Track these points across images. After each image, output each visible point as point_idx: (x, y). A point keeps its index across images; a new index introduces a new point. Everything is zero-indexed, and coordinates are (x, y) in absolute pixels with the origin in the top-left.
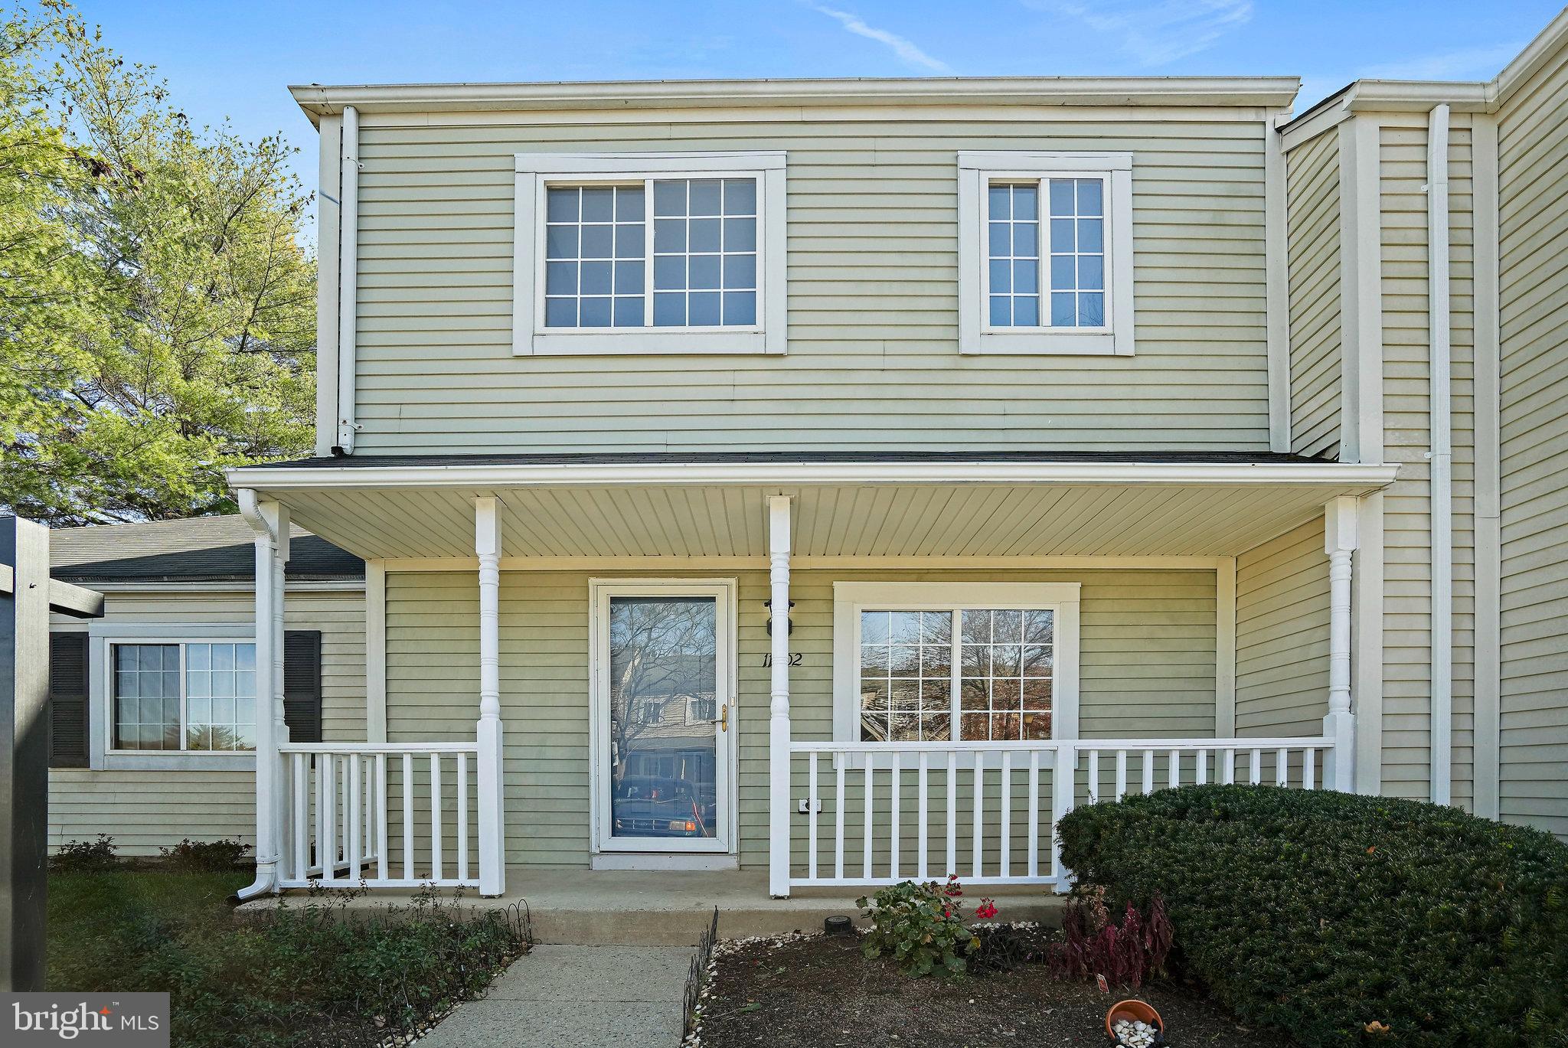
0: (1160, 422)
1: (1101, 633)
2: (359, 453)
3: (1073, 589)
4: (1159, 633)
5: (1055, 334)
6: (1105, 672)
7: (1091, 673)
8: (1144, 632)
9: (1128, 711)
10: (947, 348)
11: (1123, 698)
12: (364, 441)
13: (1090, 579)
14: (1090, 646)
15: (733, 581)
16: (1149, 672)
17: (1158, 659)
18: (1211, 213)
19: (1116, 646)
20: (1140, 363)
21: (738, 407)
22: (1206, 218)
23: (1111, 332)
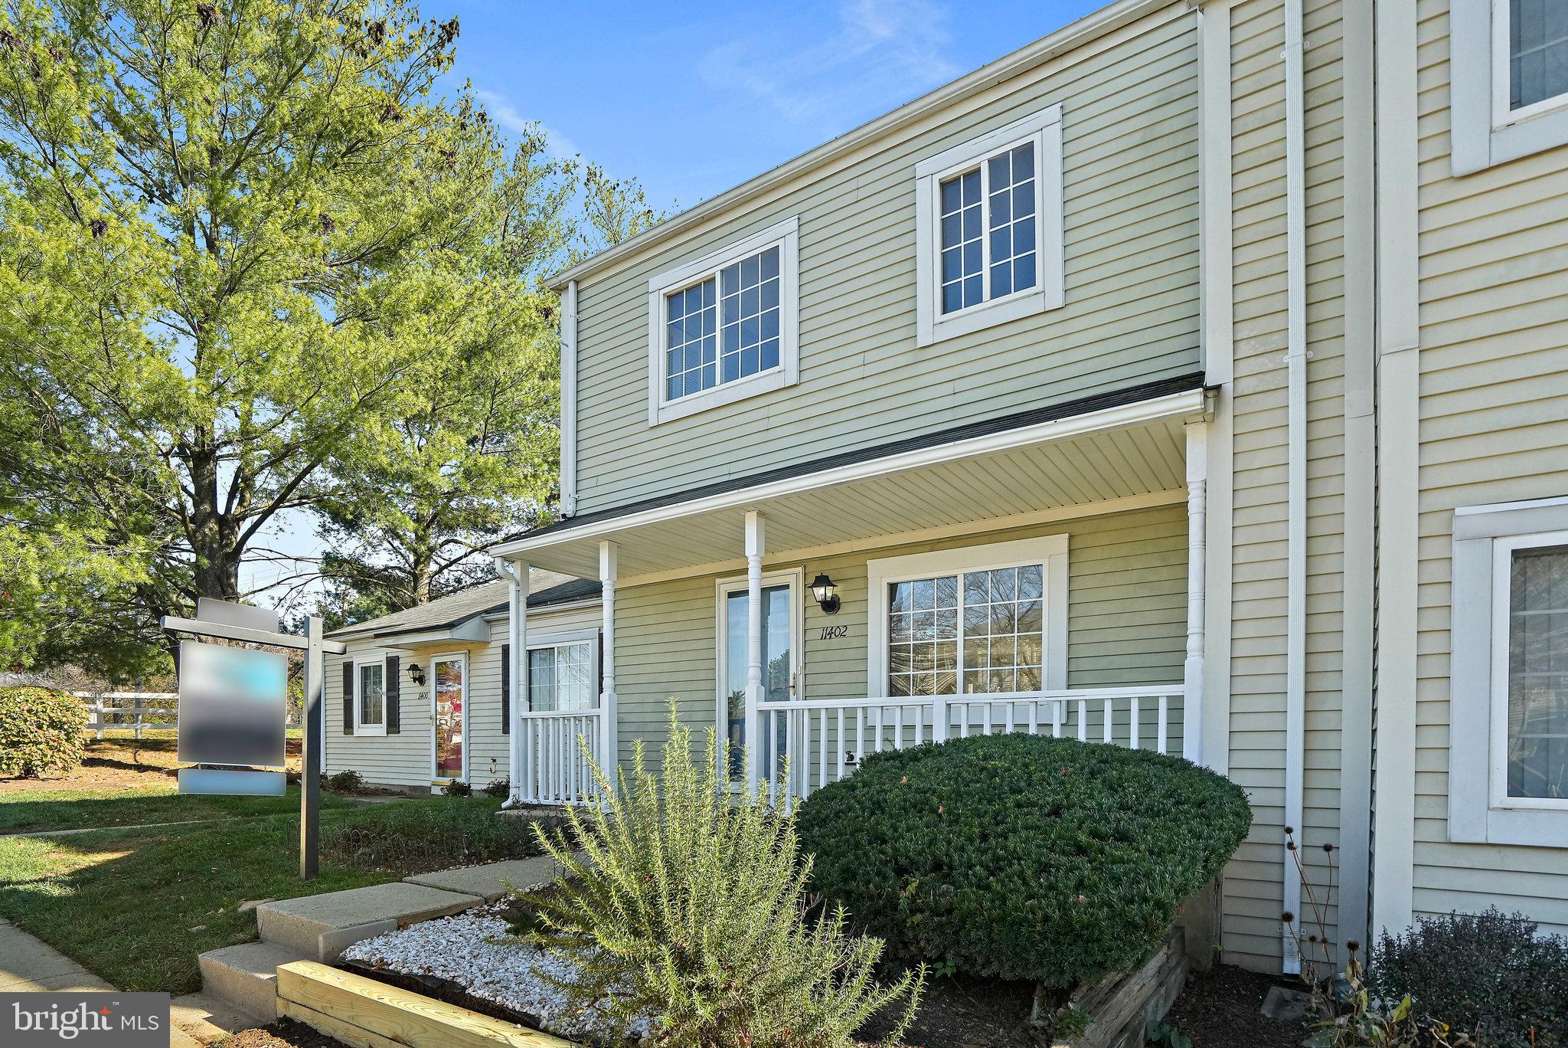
0: (1090, 366)
1: (1090, 582)
2: (579, 514)
3: (1060, 542)
4: (1151, 576)
5: (995, 306)
6: (1094, 623)
7: (1079, 625)
8: (1134, 577)
9: (1117, 662)
10: (907, 346)
11: (1112, 649)
12: (582, 505)
13: (1077, 529)
14: (1076, 599)
15: (800, 570)
16: (1138, 620)
17: (1148, 604)
18: (1141, 132)
19: (1103, 594)
20: (1070, 312)
21: (771, 434)
22: (1137, 138)
23: (1041, 289)
